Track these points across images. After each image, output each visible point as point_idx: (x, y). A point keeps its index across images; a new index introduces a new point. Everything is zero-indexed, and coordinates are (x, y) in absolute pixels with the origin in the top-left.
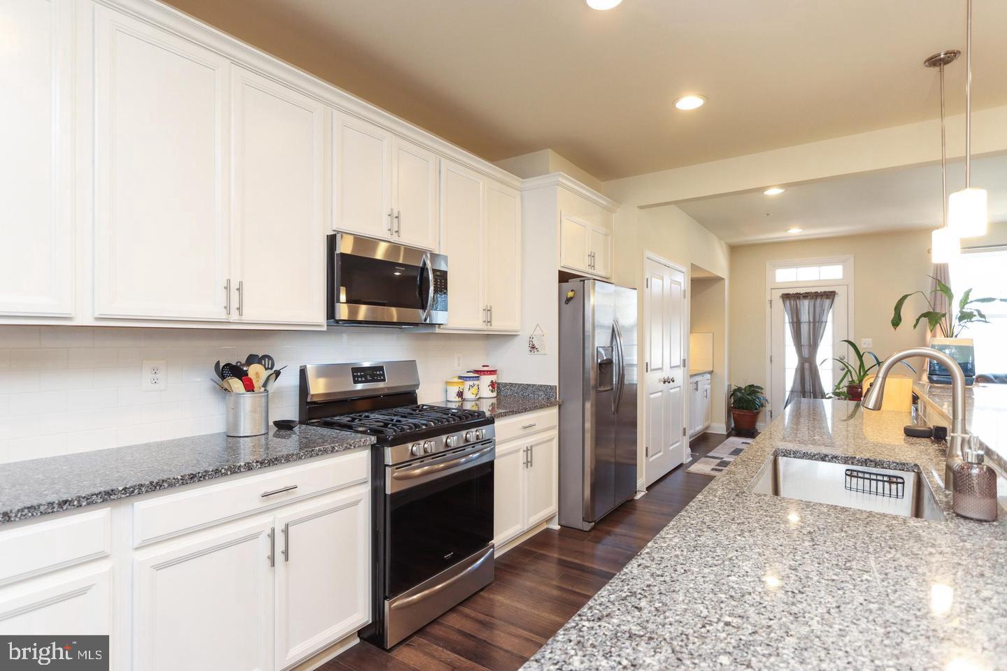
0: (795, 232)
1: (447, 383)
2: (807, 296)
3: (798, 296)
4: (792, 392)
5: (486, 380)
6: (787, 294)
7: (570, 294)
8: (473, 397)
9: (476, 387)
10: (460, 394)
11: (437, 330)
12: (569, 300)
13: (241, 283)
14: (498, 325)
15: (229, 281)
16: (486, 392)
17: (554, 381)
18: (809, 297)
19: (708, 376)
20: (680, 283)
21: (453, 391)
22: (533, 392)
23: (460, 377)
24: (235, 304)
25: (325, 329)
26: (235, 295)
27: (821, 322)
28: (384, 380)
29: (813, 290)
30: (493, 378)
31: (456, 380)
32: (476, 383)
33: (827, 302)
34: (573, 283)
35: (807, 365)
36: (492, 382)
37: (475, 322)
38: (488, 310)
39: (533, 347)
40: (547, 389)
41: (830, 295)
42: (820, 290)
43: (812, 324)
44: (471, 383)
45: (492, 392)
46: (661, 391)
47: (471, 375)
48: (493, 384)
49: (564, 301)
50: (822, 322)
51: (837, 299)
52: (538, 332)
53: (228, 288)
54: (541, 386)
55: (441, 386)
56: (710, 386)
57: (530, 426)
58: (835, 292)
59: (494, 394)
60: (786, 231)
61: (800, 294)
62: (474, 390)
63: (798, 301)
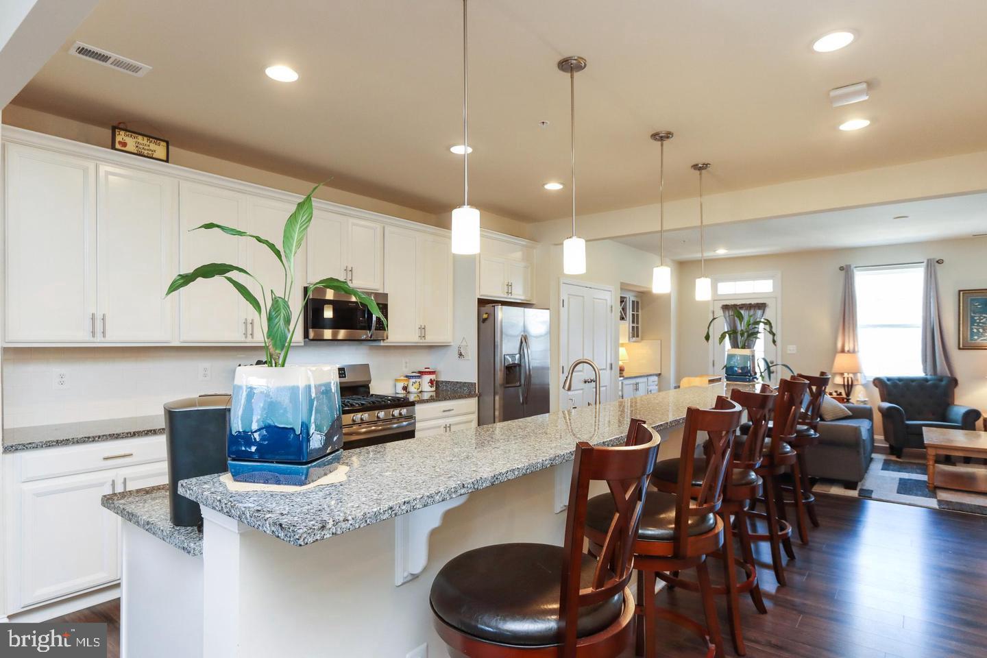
0: (721, 252)
1: (396, 380)
2: (743, 307)
3: (735, 307)
5: (427, 378)
6: (726, 305)
7: (485, 316)
8: (416, 390)
9: (418, 384)
10: (405, 388)
11: (382, 344)
12: (485, 320)
13: (252, 320)
14: (431, 338)
15: (246, 320)
16: (426, 387)
17: (474, 379)
19: (656, 378)
20: (606, 300)
21: (400, 385)
22: (460, 387)
23: (407, 376)
24: (249, 332)
25: (303, 344)
26: (249, 326)
28: (345, 377)
29: (748, 302)
30: (433, 377)
31: (402, 378)
32: (418, 380)
33: (759, 311)
34: (488, 307)
36: (431, 380)
37: (412, 337)
38: (423, 329)
39: (461, 355)
40: (470, 385)
41: (762, 306)
42: (753, 302)
44: (414, 380)
45: (431, 387)
46: (582, 389)
47: (414, 374)
48: (431, 382)
49: (482, 321)
51: (769, 309)
52: (464, 343)
53: (245, 323)
54: (465, 383)
55: (391, 383)
56: (657, 387)
57: (449, 410)
58: (765, 304)
59: (434, 389)
60: (715, 251)
61: (737, 305)
62: (416, 385)
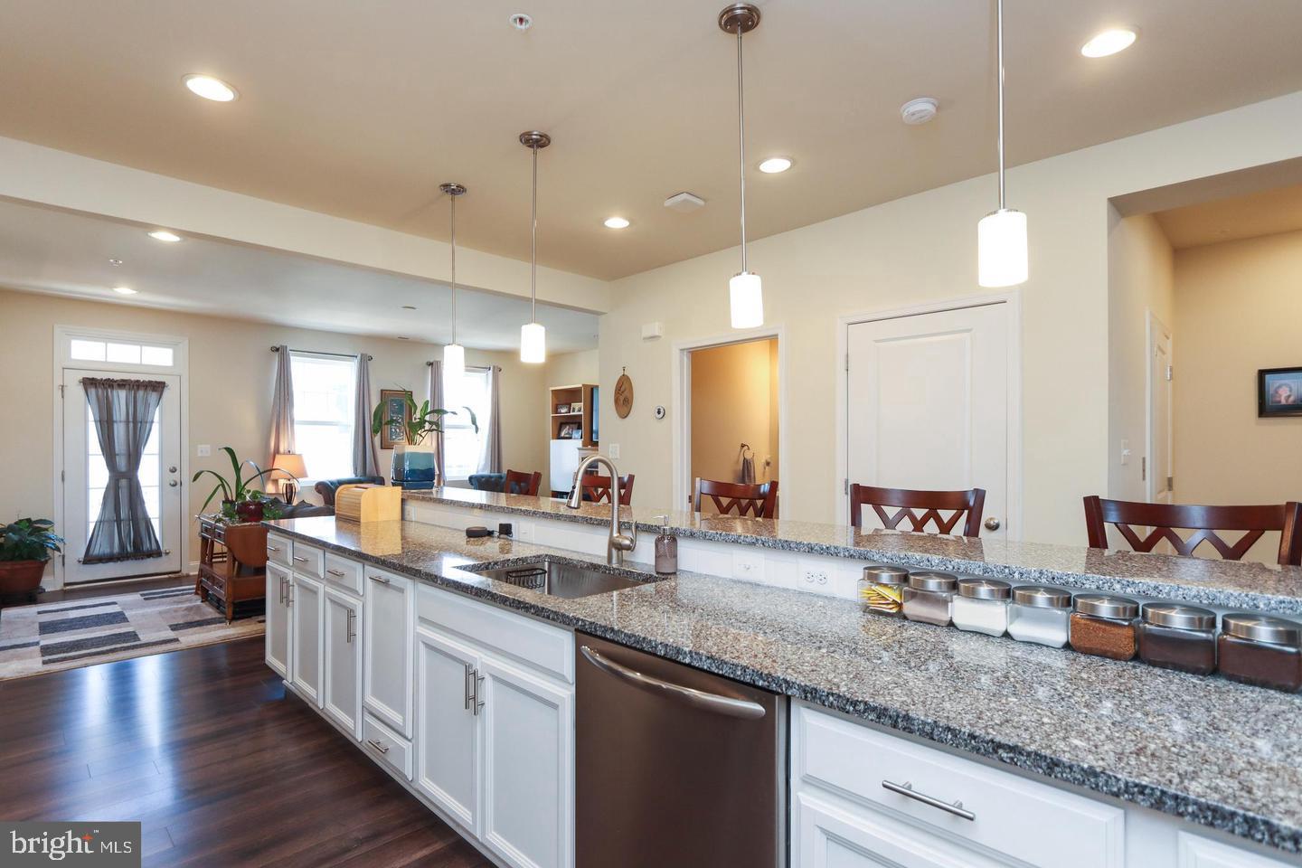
0: (125, 292)
2: (124, 385)
3: (109, 384)
4: (100, 523)
6: (93, 379)
18: (127, 386)
27: (144, 422)
29: (133, 377)
33: (153, 396)
35: (123, 483)
41: (158, 387)
42: (142, 378)
43: (131, 425)
50: (146, 422)
51: (166, 393)
58: (164, 383)
61: (113, 381)
63: (109, 390)
